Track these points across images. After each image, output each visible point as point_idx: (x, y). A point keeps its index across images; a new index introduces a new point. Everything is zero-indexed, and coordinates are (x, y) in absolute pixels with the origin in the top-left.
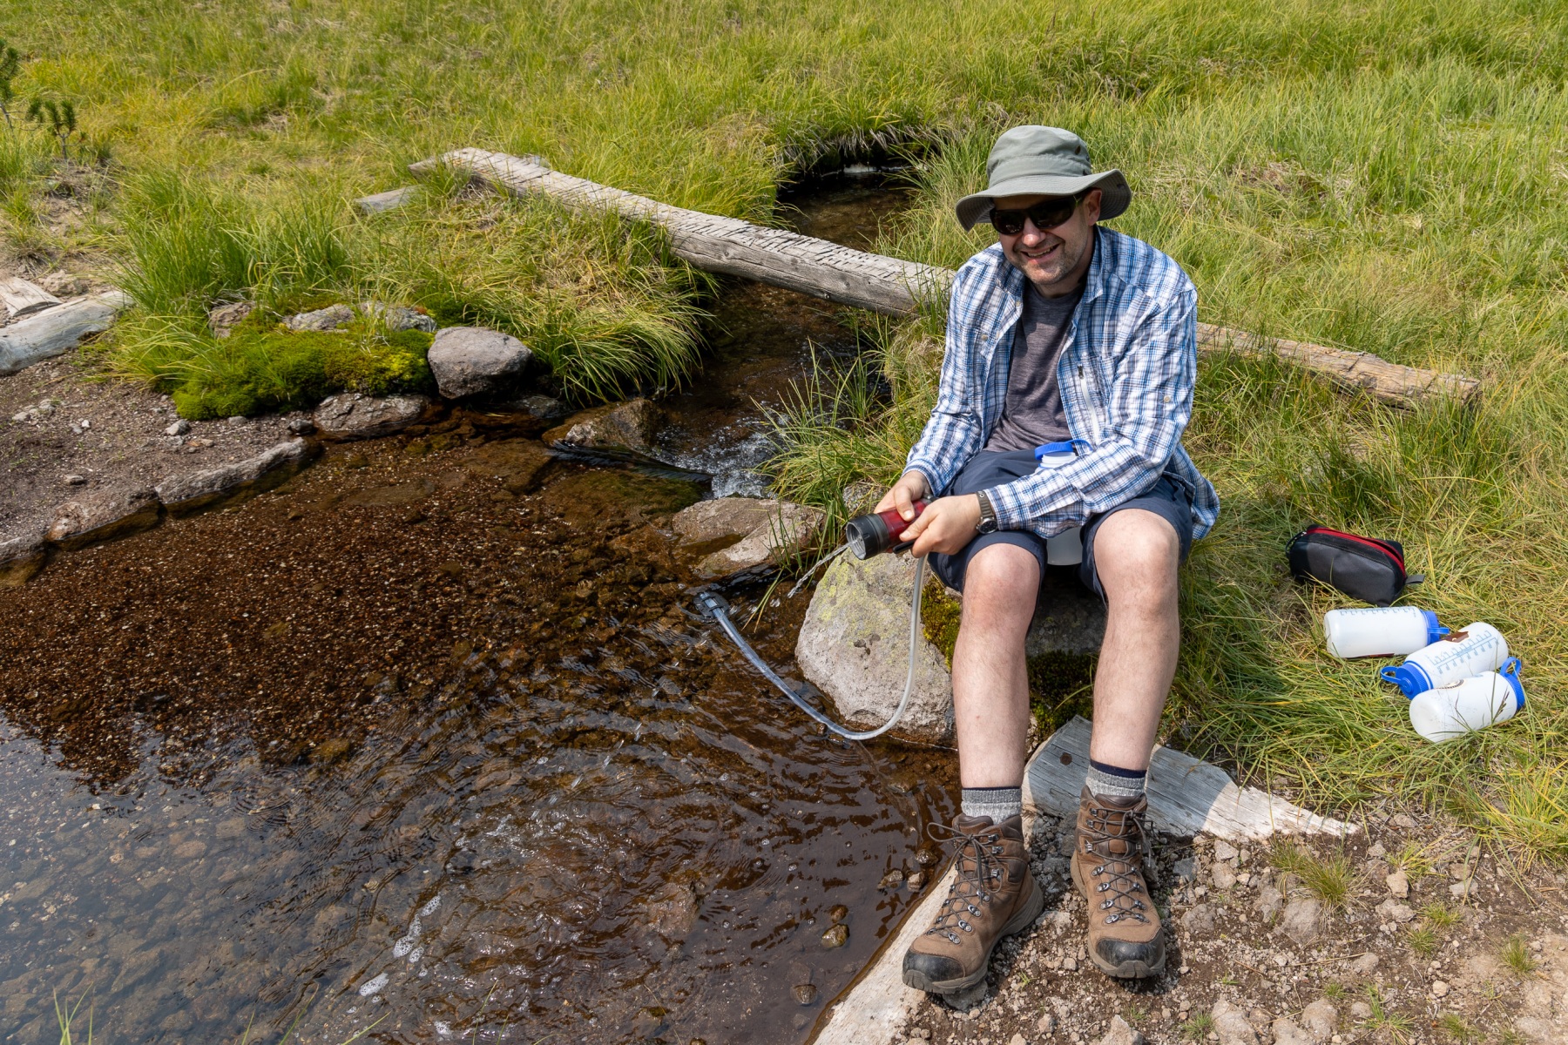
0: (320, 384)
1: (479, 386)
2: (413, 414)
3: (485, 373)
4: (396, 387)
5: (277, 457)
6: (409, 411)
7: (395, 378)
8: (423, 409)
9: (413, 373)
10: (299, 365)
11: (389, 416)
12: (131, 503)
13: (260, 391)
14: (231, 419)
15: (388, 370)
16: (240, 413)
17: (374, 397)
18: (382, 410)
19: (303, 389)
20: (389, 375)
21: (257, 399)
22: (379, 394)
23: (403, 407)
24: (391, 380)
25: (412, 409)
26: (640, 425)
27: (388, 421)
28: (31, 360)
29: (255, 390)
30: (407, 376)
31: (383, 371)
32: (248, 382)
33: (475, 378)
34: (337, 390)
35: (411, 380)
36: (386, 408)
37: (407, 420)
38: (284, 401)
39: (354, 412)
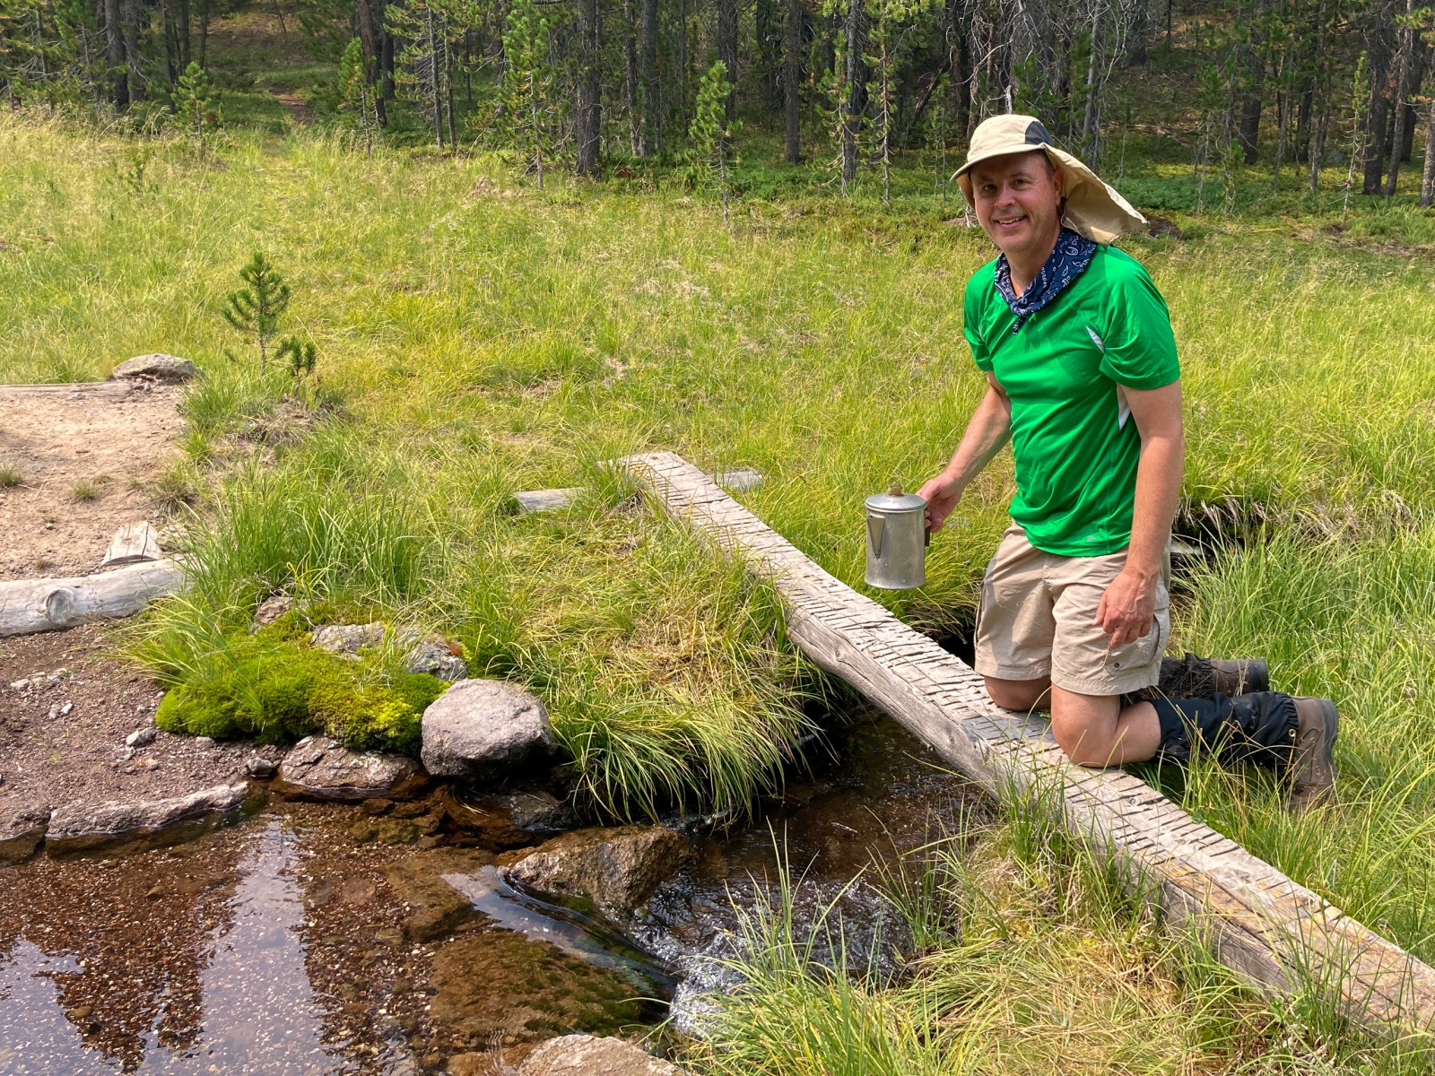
0: (299, 721)
1: (455, 768)
2: (383, 782)
3: (462, 754)
4: (376, 743)
5: (200, 804)
6: (378, 778)
7: (378, 732)
8: (399, 778)
9: (401, 730)
10: (283, 691)
11: (355, 778)
12: (17, 824)
13: (238, 713)
14: (199, 739)
15: (373, 720)
16: (209, 734)
17: (349, 749)
18: (351, 769)
19: (282, 721)
20: (373, 726)
21: (233, 722)
22: (356, 748)
23: (375, 769)
24: (373, 733)
25: (385, 776)
26: (633, 872)
27: (352, 784)
28: (90, 619)
29: (233, 710)
30: (392, 733)
31: (367, 720)
32: (229, 699)
33: (451, 757)
34: (317, 731)
35: (396, 738)
36: (356, 767)
37: (375, 790)
38: (257, 732)
39: (321, 764)
